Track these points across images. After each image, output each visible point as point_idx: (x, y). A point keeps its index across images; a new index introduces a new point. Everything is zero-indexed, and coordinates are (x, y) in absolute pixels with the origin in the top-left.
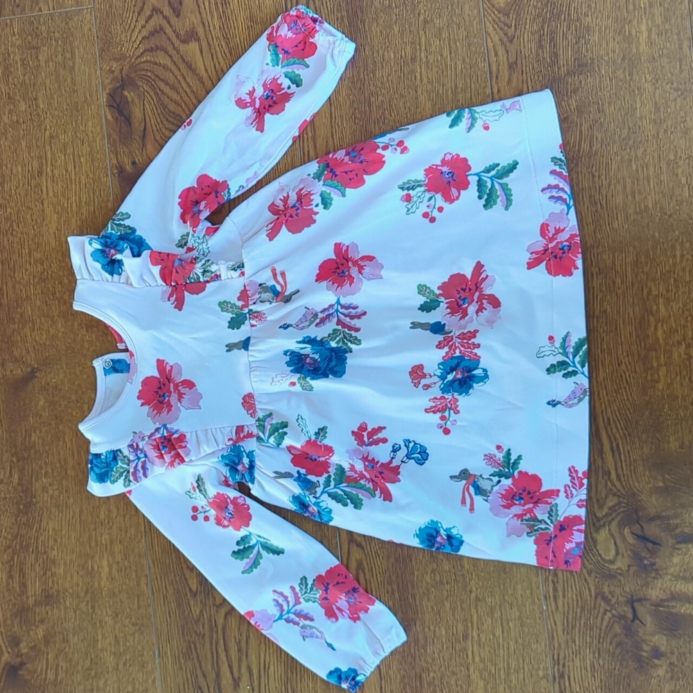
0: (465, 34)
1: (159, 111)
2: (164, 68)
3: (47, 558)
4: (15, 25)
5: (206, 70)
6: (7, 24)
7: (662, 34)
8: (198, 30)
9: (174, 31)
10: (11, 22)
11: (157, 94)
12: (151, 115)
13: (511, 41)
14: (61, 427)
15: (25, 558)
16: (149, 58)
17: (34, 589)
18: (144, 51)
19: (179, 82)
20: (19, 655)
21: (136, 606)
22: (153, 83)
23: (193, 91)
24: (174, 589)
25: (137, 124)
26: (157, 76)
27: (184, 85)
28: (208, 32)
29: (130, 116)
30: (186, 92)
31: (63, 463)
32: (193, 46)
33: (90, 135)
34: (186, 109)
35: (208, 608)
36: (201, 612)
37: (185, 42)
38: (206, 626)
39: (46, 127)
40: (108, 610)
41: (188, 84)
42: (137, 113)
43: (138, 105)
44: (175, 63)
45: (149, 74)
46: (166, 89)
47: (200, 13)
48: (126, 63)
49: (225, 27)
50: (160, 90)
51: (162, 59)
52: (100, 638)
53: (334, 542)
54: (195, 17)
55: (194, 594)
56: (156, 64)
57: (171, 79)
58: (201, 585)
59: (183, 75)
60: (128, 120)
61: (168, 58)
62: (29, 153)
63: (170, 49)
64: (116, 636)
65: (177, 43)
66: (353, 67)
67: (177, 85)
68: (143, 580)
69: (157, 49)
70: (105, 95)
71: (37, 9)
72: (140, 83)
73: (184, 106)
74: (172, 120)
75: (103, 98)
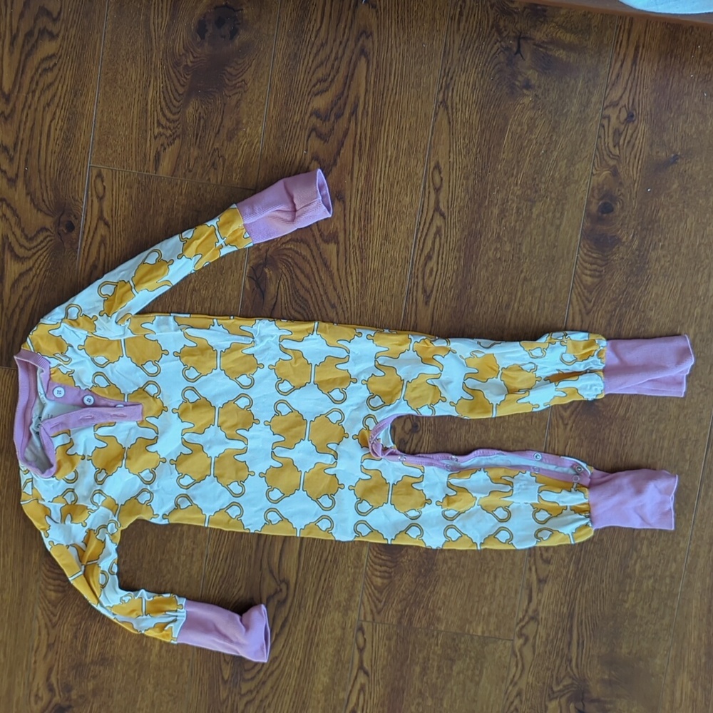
0: (553, 298)
1: (291, 293)
2: (304, 258)
3: (110, 629)
4: (184, 186)
5: (338, 270)
6: (177, 184)
7: (704, 341)
8: (340, 234)
9: (319, 231)
10: (181, 183)
11: (292, 278)
12: (283, 294)
13: (588, 314)
14: (145, 528)
15: (91, 625)
16: (292, 246)
17: (93, 650)
18: (290, 240)
19: (313, 274)
20: (69, 699)
21: (175, 681)
22: (291, 268)
23: (323, 284)
24: (210, 675)
25: (269, 299)
26: (296, 264)
27: (317, 278)
28: (347, 239)
29: (265, 290)
30: (317, 283)
31: (141, 557)
32: (332, 247)
33: (228, 297)
34: (313, 297)
35: (233, 695)
36: (228, 696)
37: (327, 242)
38: (229, 708)
39: (191, 280)
40: (151, 680)
41: (320, 277)
42: (272, 289)
43: (274, 283)
44: (313, 257)
45: (290, 260)
46: (301, 277)
47: (345, 221)
48: (272, 245)
49: (363, 239)
50: (296, 275)
51: (304, 251)
52: (140, 699)
53: (347, 666)
54: (340, 224)
55: (225, 682)
56: (297, 253)
57: (307, 269)
58: (232, 677)
59: (317, 268)
60: (263, 293)
61: (309, 251)
62: (171, 298)
63: (312, 245)
64: (153, 701)
65: (319, 241)
66: (458, 299)
67: (311, 275)
68: (186, 663)
69: (302, 241)
70: (248, 268)
71: (207, 178)
72: (280, 266)
73: (312, 294)
74: (300, 302)
75: (246, 269)
